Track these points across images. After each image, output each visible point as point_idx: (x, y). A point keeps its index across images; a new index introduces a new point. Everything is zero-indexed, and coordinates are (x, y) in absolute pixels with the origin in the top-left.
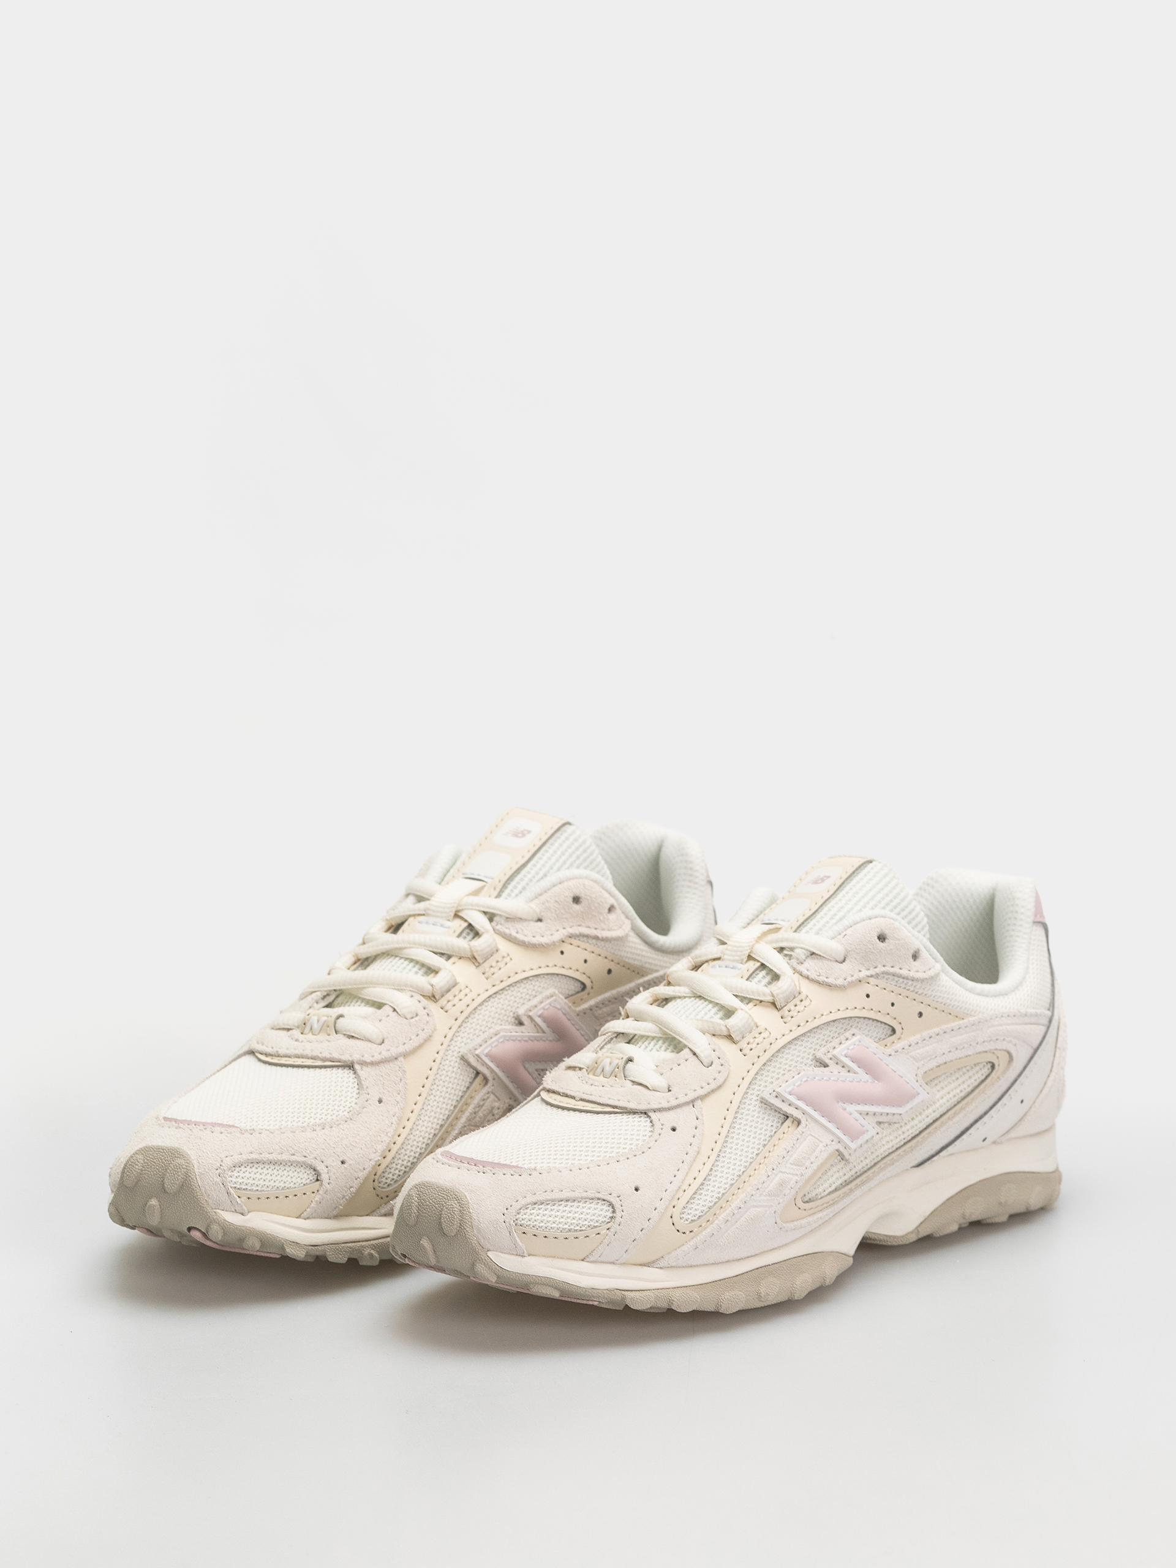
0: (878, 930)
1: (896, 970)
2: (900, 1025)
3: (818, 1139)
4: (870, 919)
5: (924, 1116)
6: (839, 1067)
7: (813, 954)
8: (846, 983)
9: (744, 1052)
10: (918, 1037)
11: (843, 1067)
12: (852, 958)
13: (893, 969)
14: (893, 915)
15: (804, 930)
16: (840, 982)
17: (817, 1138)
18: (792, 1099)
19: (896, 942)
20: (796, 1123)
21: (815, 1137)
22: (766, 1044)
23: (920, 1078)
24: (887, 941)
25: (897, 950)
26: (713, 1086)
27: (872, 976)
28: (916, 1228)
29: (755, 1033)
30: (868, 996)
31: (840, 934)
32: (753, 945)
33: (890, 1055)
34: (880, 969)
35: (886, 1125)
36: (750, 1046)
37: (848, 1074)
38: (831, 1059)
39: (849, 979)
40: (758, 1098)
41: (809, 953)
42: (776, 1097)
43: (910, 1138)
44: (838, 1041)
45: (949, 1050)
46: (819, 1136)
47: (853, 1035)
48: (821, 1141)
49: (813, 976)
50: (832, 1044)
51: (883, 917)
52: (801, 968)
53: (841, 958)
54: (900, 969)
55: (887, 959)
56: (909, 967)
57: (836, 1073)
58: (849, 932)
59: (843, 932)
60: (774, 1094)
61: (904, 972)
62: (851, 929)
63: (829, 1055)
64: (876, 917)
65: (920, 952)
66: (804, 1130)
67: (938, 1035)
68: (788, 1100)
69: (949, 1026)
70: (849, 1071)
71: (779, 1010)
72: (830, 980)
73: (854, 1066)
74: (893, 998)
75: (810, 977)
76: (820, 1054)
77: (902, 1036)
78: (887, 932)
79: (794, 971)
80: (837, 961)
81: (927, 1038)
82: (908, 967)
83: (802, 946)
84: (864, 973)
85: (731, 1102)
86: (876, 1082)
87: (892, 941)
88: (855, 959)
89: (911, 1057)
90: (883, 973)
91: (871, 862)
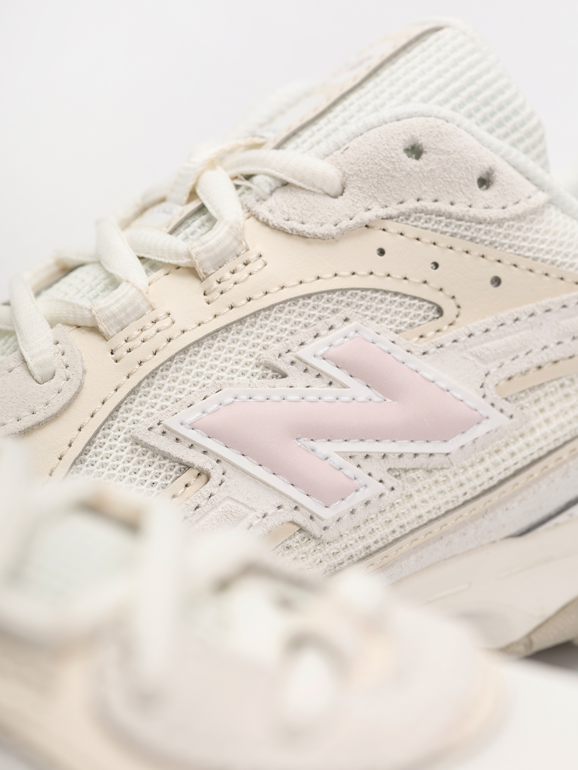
0: (405, 138)
1: (443, 206)
2: (452, 301)
3: (246, 506)
4: (398, 120)
5: (505, 452)
6: (310, 378)
7: (285, 184)
8: (334, 230)
9: (117, 354)
10: (489, 321)
11: (318, 376)
12: (353, 188)
13: (436, 203)
14: (446, 111)
15: (291, 145)
16: (328, 229)
17: (242, 504)
18: (195, 436)
19: (442, 157)
20: (203, 478)
21: (237, 501)
22: (159, 340)
23: (490, 390)
24: (424, 156)
25: (445, 170)
26: (40, 417)
27: (390, 218)
28: (529, 636)
29: (146, 321)
30: (382, 252)
31: (339, 148)
32: (202, 172)
33: (424, 353)
34: (411, 204)
35: (420, 473)
36: (129, 345)
37: (329, 389)
38: (292, 363)
39: (345, 223)
40: (128, 436)
41: (279, 184)
42: (164, 433)
43: (479, 490)
44: (311, 331)
45: (556, 341)
46: (248, 499)
47: (346, 320)
48: (252, 509)
49: (276, 219)
50: (299, 338)
51: (423, 115)
52: (262, 210)
53: (337, 188)
54: (452, 204)
55: (425, 188)
56: (470, 200)
57: (300, 387)
58: (354, 143)
59: (344, 144)
60: (159, 429)
61: (459, 209)
62: (360, 138)
63: (289, 357)
64: (410, 116)
65: (496, 173)
66: (215, 491)
67: (532, 315)
68: (185, 438)
69: (556, 299)
70: (331, 383)
71: (201, 280)
72: (308, 228)
73: (340, 375)
74: (435, 254)
75: (271, 223)
76: (269, 356)
77: (458, 320)
78: (423, 141)
79: (247, 215)
80: (327, 194)
81: (509, 322)
82: (467, 200)
83: (267, 170)
84: (378, 211)
85: (70, 445)
86: (388, 400)
87: (434, 156)
88: (360, 188)
89: (472, 354)
90: (416, 211)
91: (437, 29)
